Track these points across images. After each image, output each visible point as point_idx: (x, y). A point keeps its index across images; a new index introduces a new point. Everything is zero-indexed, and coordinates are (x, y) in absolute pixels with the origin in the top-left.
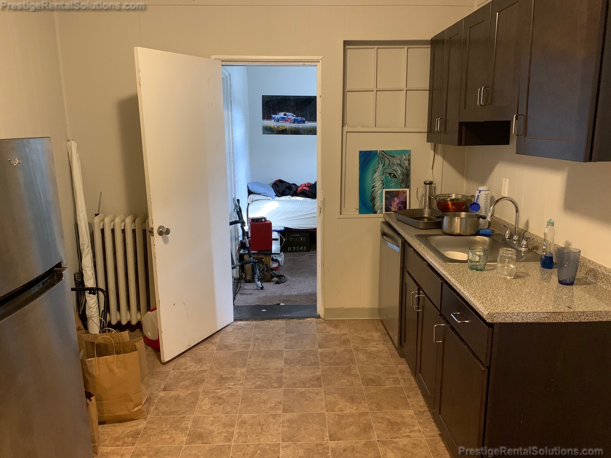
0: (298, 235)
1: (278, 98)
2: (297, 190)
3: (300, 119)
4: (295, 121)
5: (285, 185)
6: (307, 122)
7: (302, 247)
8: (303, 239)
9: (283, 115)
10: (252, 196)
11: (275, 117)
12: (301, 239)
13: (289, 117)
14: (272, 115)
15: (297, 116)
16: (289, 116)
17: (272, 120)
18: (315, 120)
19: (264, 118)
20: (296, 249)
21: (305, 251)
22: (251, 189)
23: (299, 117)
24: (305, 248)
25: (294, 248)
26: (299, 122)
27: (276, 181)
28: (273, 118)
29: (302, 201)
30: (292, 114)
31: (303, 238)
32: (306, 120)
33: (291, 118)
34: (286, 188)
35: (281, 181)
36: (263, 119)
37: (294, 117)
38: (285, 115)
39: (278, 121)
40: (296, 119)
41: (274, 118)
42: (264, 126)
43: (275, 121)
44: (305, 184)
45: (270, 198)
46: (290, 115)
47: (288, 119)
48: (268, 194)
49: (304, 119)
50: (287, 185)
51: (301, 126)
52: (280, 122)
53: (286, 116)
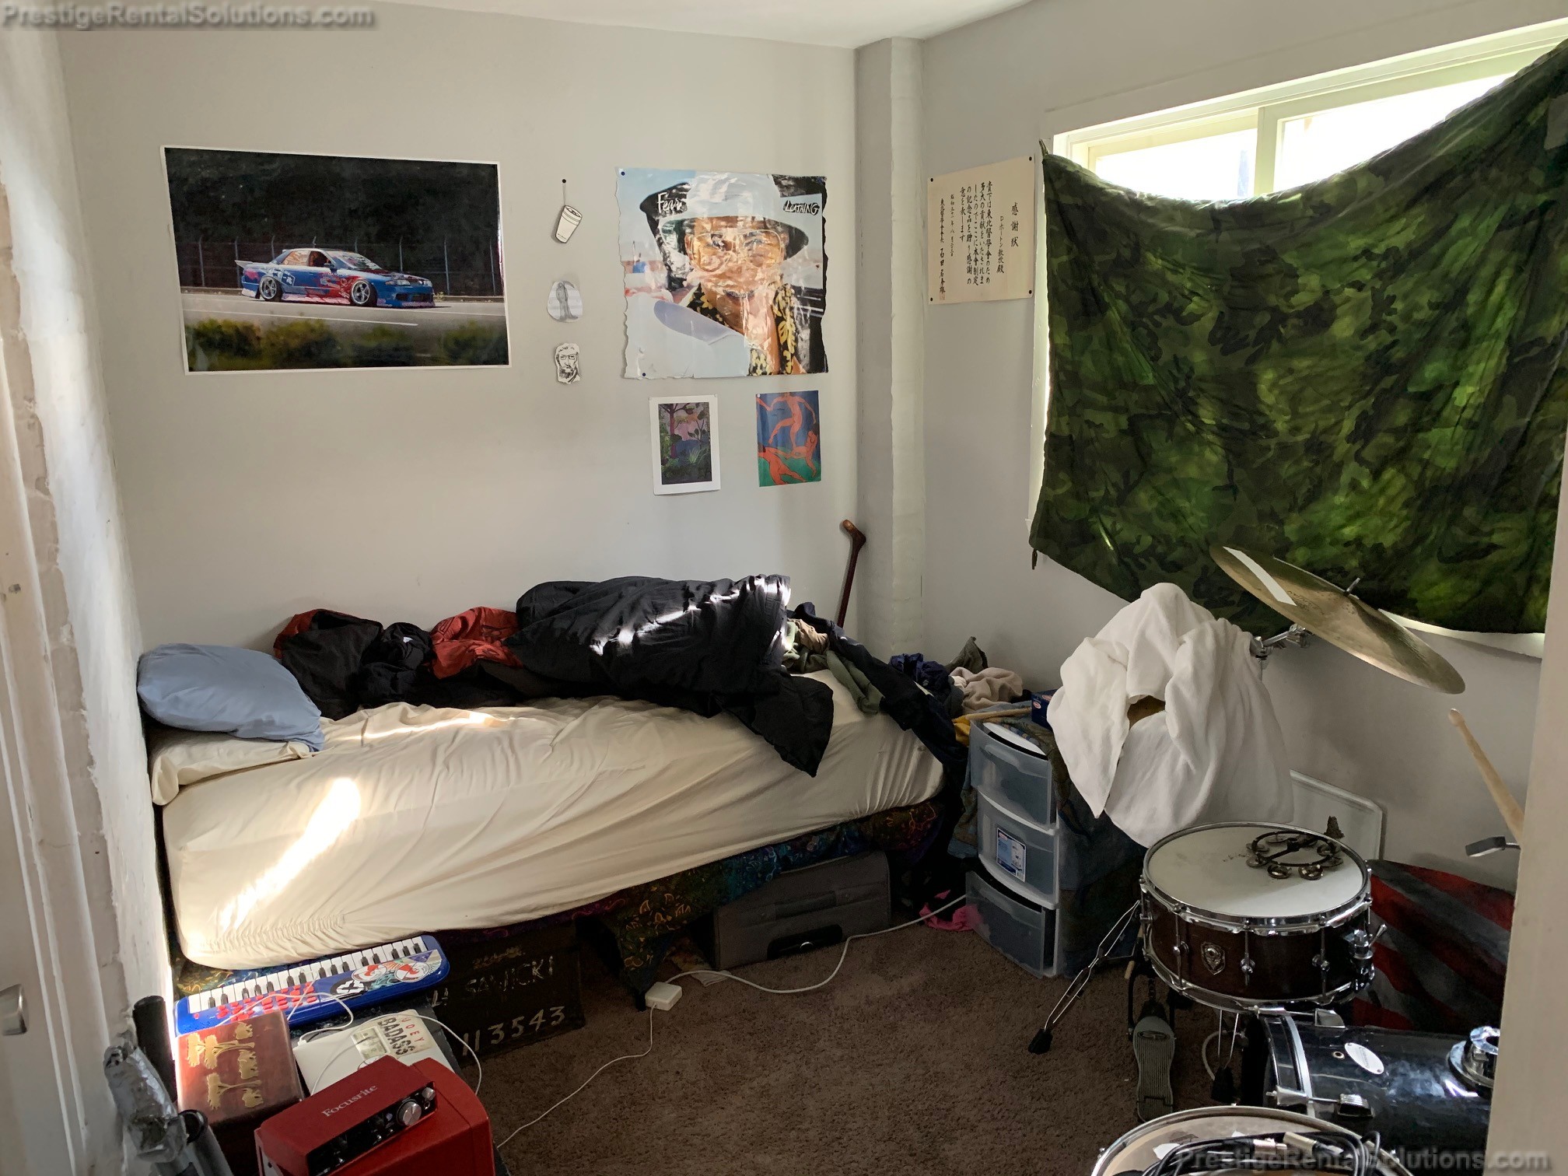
0: (513, 952)
1: (266, 167)
2: (431, 656)
3: (405, 282)
4: (374, 296)
5: (358, 640)
6: (446, 299)
7: (540, 1014)
8: (543, 971)
9: (306, 260)
10: (177, 757)
11: (261, 274)
12: (535, 971)
13: (341, 272)
14: (239, 263)
15: (387, 269)
16: (342, 265)
17: (245, 291)
18: (490, 285)
19: (191, 278)
20: (508, 1030)
21: (563, 1028)
22: (162, 712)
23: (398, 275)
24: (558, 1011)
25: (498, 1028)
26: (401, 299)
27: (298, 620)
28: (247, 279)
29: (508, 740)
30: (356, 256)
31: (546, 962)
32: (438, 288)
33: (354, 278)
34: (364, 661)
35: (325, 620)
36: (182, 283)
37: (368, 270)
38: (319, 260)
39: (278, 297)
40: (383, 283)
41: (253, 280)
42: (195, 324)
43: (258, 296)
44: (463, 619)
45: (301, 748)
46: (347, 264)
47: (338, 283)
48: (283, 728)
49: (429, 283)
50: (367, 639)
51: (412, 317)
52: (291, 298)
53: (325, 270)
